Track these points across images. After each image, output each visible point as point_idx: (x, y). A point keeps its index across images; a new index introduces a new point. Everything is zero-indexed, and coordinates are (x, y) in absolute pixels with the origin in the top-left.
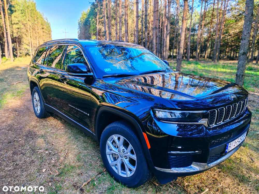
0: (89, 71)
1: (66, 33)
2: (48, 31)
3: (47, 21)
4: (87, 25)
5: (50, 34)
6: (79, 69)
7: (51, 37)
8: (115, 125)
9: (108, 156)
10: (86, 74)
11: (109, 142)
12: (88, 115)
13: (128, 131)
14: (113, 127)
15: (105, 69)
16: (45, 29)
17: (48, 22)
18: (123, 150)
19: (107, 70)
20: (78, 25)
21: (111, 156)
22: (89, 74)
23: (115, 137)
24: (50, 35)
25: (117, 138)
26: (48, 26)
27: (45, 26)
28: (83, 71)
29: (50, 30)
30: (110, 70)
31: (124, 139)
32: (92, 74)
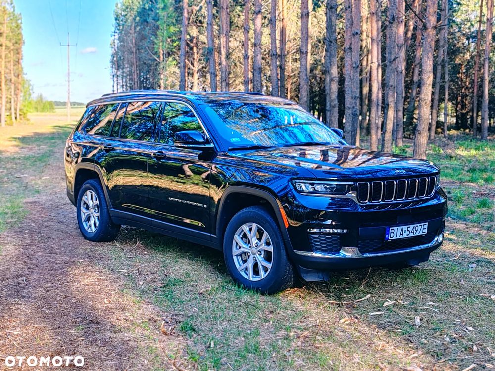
0: (207, 141)
1: (69, 46)
2: (14, 41)
3: (12, 10)
4: (147, 22)
5: (18, 52)
6: (192, 139)
7: (22, 59)
8: (246, 210)
9: (235, 258)
10: (203, 146)
11: (237, 238)
12: (205, 206)
13: (263, 214)
14: (243, 213)
15: (231, 139)
16: (5, 35)
17: (16, 13)
18: (257, 243)
19: (234, 140)
20: (114, 22)
21: (239, 258)
22: (207, 146)
23: (245, 228)
24: (18, 54)
25: (248, 229)
26: (14, 25)
27: (6, 25)
28: (197, 142)
29: (20, 37)
30: (239, 140)
31: (258, 227)
32: (212, 145)
